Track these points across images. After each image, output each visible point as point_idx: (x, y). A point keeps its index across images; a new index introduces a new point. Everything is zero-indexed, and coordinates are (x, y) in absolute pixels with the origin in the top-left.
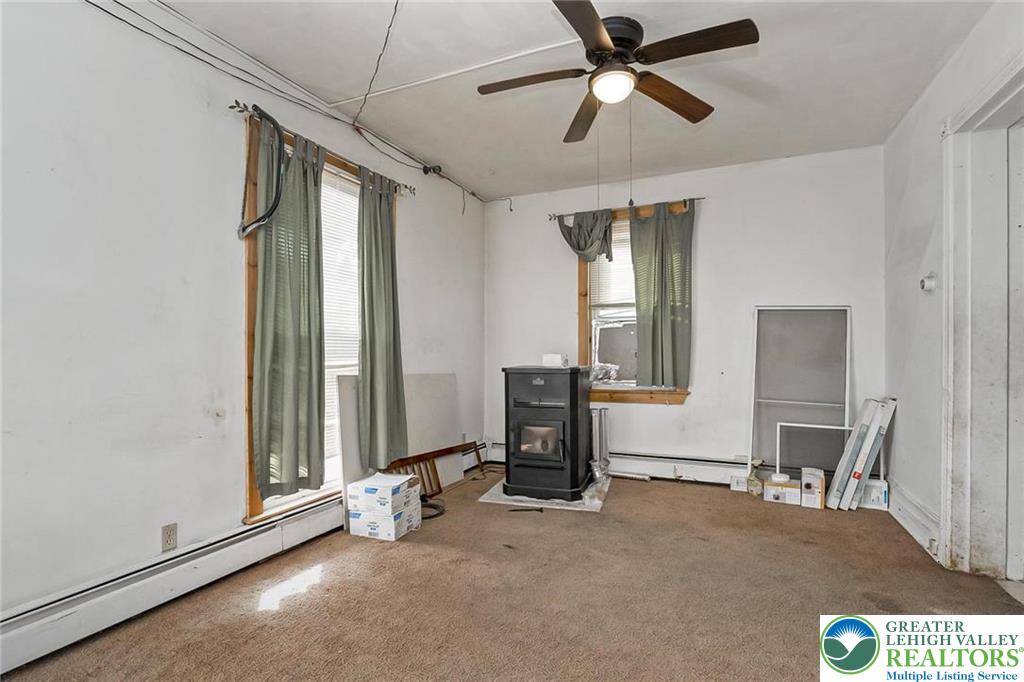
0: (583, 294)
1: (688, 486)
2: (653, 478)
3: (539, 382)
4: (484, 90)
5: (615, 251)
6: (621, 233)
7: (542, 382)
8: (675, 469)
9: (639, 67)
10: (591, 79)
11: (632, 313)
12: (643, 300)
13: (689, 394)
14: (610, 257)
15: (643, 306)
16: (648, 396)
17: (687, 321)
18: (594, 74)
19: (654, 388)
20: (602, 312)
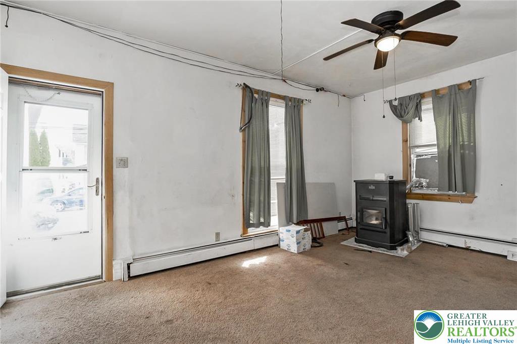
0: (405, 141)
1: (474, 253)
2: (450, 246)
3: (372, 187)
4: (326, 59)
5: (423, 115)
6: (427, 106)
7: (374, 188)
8: (466, 243)
9: (399, 32)
10: (375, 43)
11: (435, 150)
12: (442, 142)
13: (476, 197)
14: (420, 119)
15: (442, 145)
16: (447, 198)
17: (472, 153)
18: (376, 40)
19: (451, 192)
20: (418, 150)
